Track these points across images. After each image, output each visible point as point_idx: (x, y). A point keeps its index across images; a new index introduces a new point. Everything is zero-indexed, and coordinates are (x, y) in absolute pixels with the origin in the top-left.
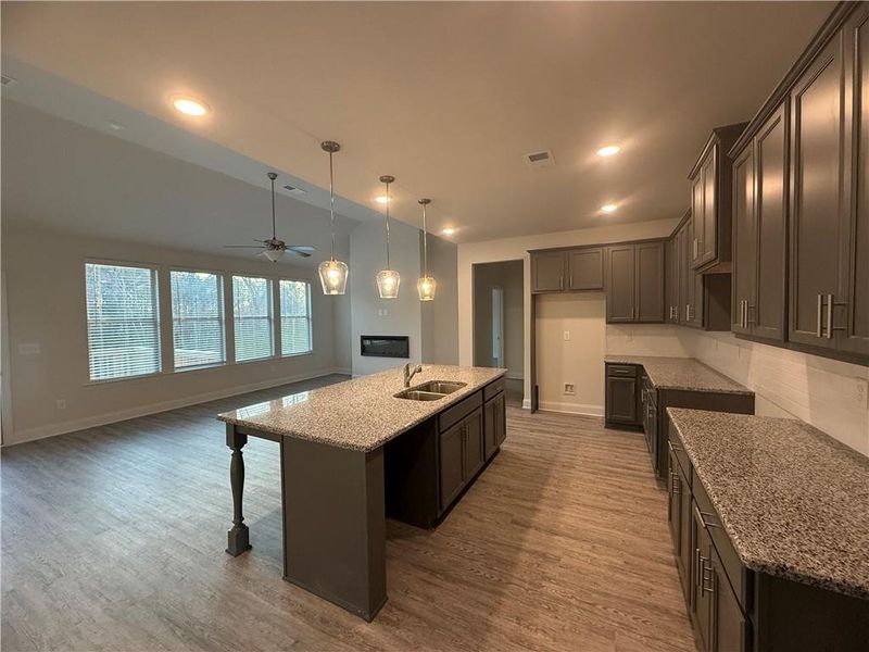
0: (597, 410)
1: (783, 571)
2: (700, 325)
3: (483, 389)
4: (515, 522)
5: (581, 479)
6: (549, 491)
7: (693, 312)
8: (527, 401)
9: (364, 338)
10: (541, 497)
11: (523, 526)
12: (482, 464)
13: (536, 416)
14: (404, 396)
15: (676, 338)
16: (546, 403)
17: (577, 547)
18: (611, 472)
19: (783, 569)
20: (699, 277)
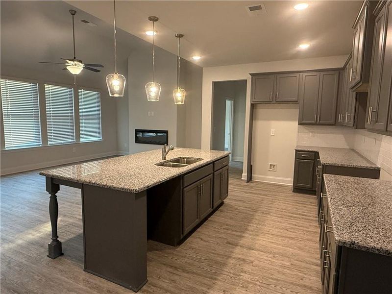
0: (288, 181)
2: (352, 126)
3: (213, 163)
4: (228, 243)
5: (273, 220)
6: (252, 227)
7: (349, 117)
8: (245, 175)
9: (137, 131)
10: (246, 229)
11: (235, 245)
12: (211, 209)
13: (250, 184)
14: (162, 164)
15: (342, 136)
16: (256, 176)
17: (264, 256)
18: (291, 217)
20: (354, 93)
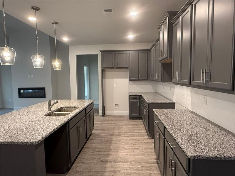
0: (126, 113)
1: (199, 157)
2: (161, 80)
3: (85, 109)
4: (102, 161)
5: (123, 139)
6: (113, 146)
7: (158, 76)
8: (100, 112)
9: (20, 89)
10: (110, 149)
11: (105, 162)
12: (86, 140)
13: (104, 118)
14: (49, 115)
15: (151, 85)
16: (107, 112)
17: (126, 165)
18: (133, 135)
19: (199, 156)
20: (160, 64)
